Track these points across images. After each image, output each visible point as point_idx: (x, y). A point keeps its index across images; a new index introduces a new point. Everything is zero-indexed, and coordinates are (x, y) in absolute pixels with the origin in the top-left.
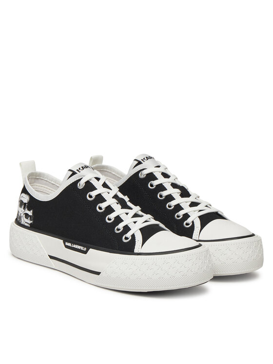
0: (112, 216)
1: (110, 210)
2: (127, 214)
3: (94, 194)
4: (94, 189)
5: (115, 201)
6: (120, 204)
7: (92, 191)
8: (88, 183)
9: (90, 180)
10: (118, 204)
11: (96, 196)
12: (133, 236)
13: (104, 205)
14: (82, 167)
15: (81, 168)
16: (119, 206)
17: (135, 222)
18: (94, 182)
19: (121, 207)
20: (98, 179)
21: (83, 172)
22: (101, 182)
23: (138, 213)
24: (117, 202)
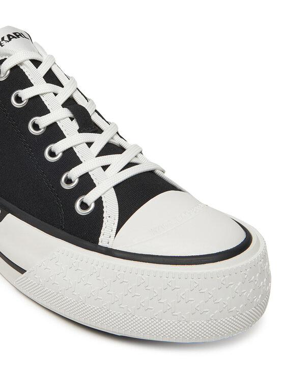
0: (59, 147)
1: (54, 132)
2: (89, 144)
3: (26, 94)
4: (27, 84)
5: (67, 113)
6: (77, 121)
7: (23, 88)
8: (16, 70)
9: (21, 64)
10: (72, 119)
11: (30, 99)
12: (99, 202)
13: (44, 121)
14: (9, 36)
15: (6, 39)
16: (75, 125)
17: (105, 168)
18: (29, 70)
19: (78, 127)
20: (37, 63)
21: (8, 46)
22: (43, 70)
23: (112, 141)
24: (71, 115)
